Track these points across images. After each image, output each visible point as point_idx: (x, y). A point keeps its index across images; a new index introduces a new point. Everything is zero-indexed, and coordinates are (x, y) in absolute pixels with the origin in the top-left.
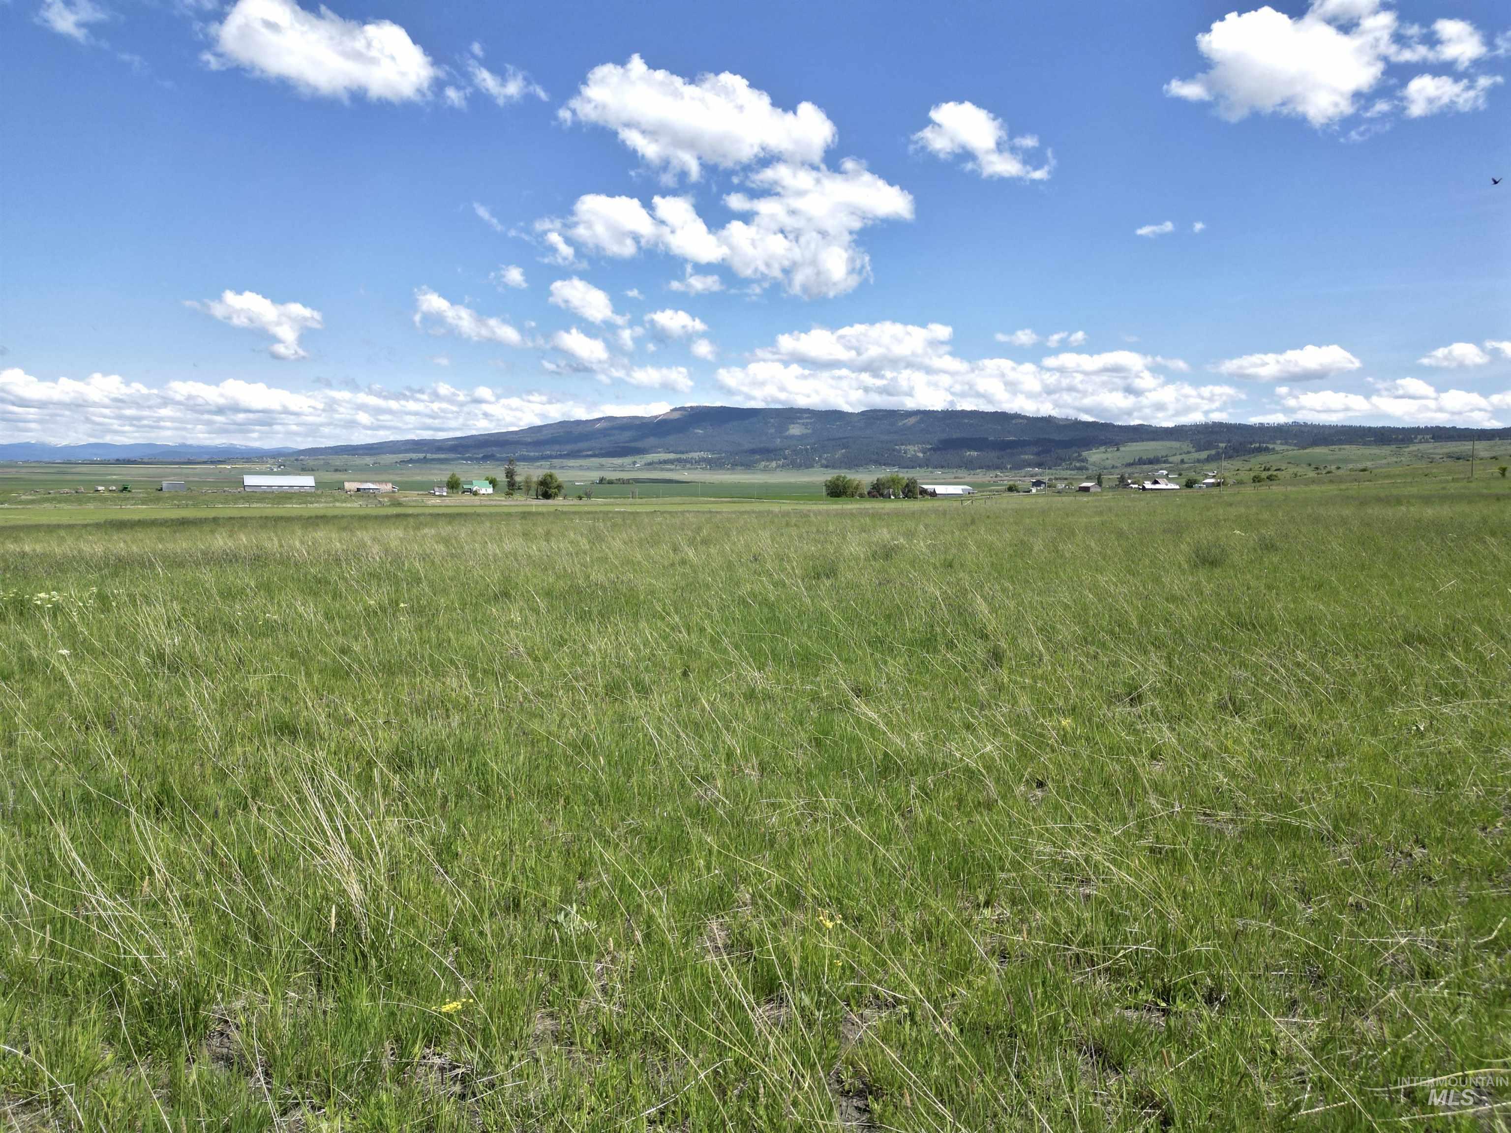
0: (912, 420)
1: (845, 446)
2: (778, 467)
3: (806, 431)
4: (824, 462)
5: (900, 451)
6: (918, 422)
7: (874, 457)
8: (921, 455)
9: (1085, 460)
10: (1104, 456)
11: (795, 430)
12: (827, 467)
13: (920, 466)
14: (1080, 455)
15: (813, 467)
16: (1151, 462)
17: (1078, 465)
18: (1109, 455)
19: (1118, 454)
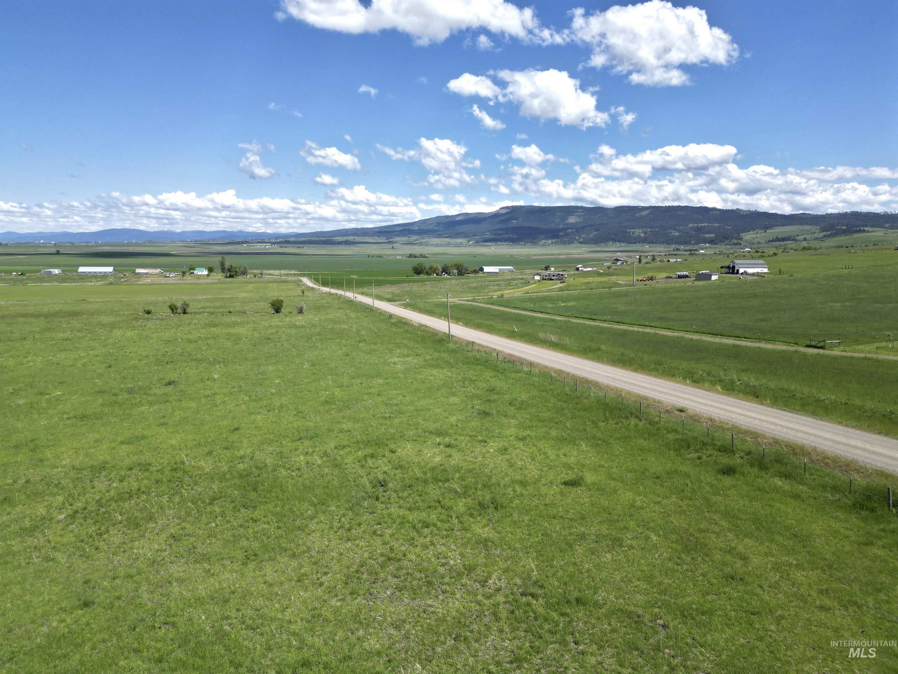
0: (645, 213)
1: (597, 230)
2: (552, 243)
3: (578, 220)
4: (581, 240)
5: (630, 233)
6: (649, 214)
7: (612, 237)
8: (643, 235)
9: (741, 239)
10: (755, 236)
11: (572, 220)
12: (581, 243)
13: (639, 242)
14: (739, 236)
15: (573, 243)
16: (783, 240)
17: (735, 241)
18: (758, 235)
19: (765, 234)
